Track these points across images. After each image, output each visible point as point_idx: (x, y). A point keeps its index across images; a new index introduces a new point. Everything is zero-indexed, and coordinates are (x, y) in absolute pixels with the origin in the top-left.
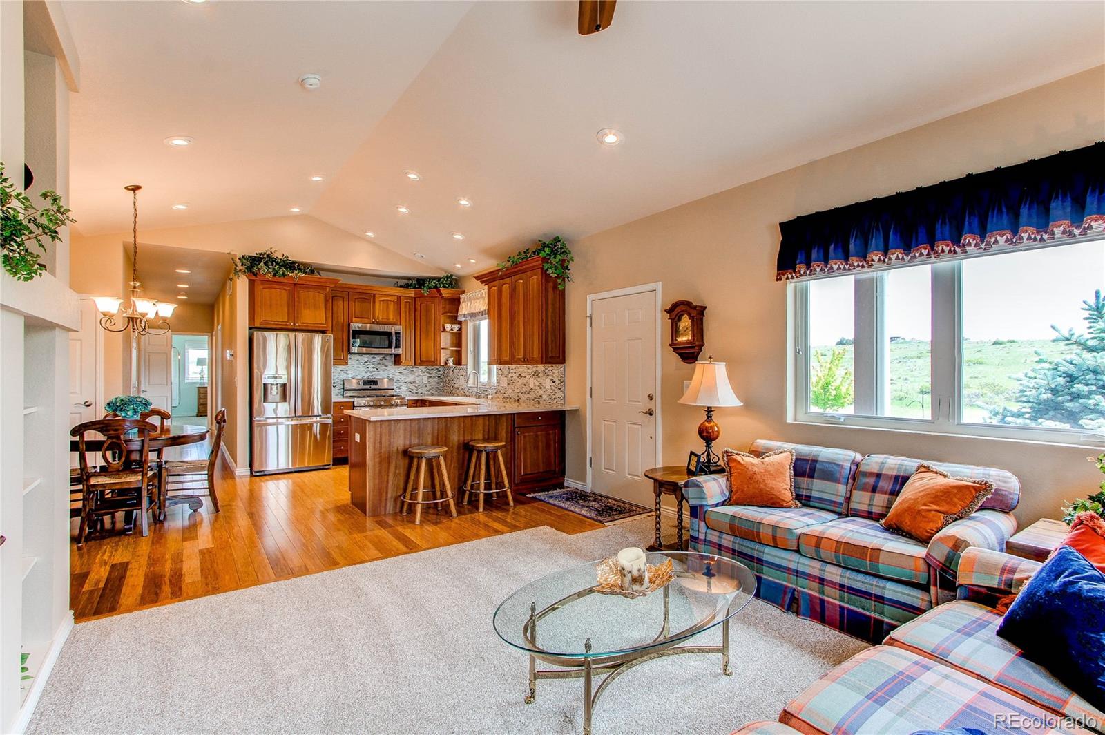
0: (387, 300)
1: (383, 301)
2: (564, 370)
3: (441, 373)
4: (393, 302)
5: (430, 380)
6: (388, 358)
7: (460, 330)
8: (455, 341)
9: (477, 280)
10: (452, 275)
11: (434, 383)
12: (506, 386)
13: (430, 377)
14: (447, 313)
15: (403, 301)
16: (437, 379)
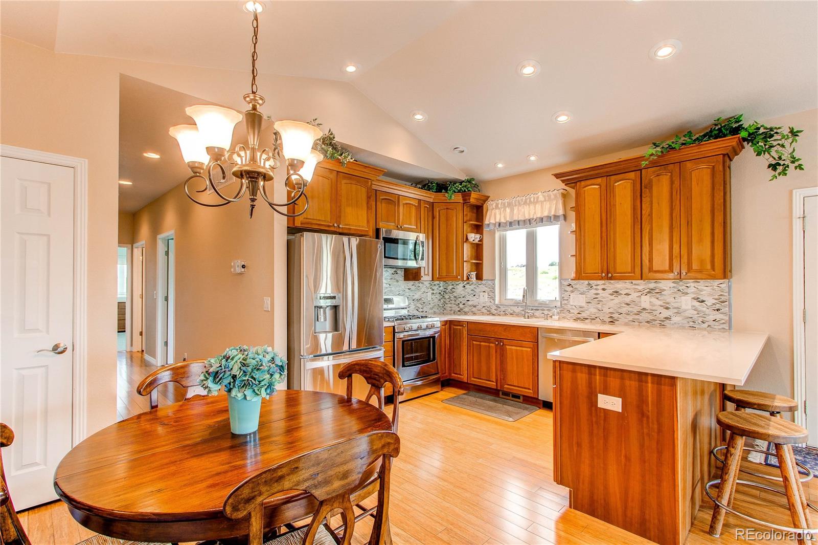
0: (410, 204)
1: (406, 204)
2: (729, 287)
3: (441, 288)
4: (415, 206)
5: (433, 296)
6: (399, 271)
7: (481, 240)
8: (474, 255)
9: (557, 178)
10: (473, 179)
11: (436, 300)
12: (584, 304)
13: (433, 293)
14: (469, 221)
15: (423, 205)
16: (438, 296)
